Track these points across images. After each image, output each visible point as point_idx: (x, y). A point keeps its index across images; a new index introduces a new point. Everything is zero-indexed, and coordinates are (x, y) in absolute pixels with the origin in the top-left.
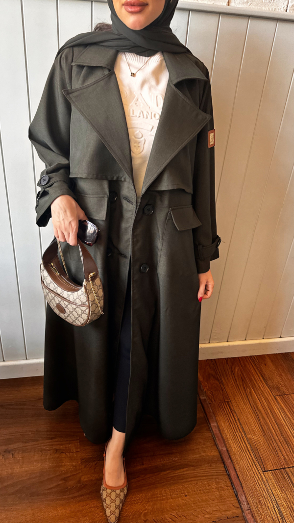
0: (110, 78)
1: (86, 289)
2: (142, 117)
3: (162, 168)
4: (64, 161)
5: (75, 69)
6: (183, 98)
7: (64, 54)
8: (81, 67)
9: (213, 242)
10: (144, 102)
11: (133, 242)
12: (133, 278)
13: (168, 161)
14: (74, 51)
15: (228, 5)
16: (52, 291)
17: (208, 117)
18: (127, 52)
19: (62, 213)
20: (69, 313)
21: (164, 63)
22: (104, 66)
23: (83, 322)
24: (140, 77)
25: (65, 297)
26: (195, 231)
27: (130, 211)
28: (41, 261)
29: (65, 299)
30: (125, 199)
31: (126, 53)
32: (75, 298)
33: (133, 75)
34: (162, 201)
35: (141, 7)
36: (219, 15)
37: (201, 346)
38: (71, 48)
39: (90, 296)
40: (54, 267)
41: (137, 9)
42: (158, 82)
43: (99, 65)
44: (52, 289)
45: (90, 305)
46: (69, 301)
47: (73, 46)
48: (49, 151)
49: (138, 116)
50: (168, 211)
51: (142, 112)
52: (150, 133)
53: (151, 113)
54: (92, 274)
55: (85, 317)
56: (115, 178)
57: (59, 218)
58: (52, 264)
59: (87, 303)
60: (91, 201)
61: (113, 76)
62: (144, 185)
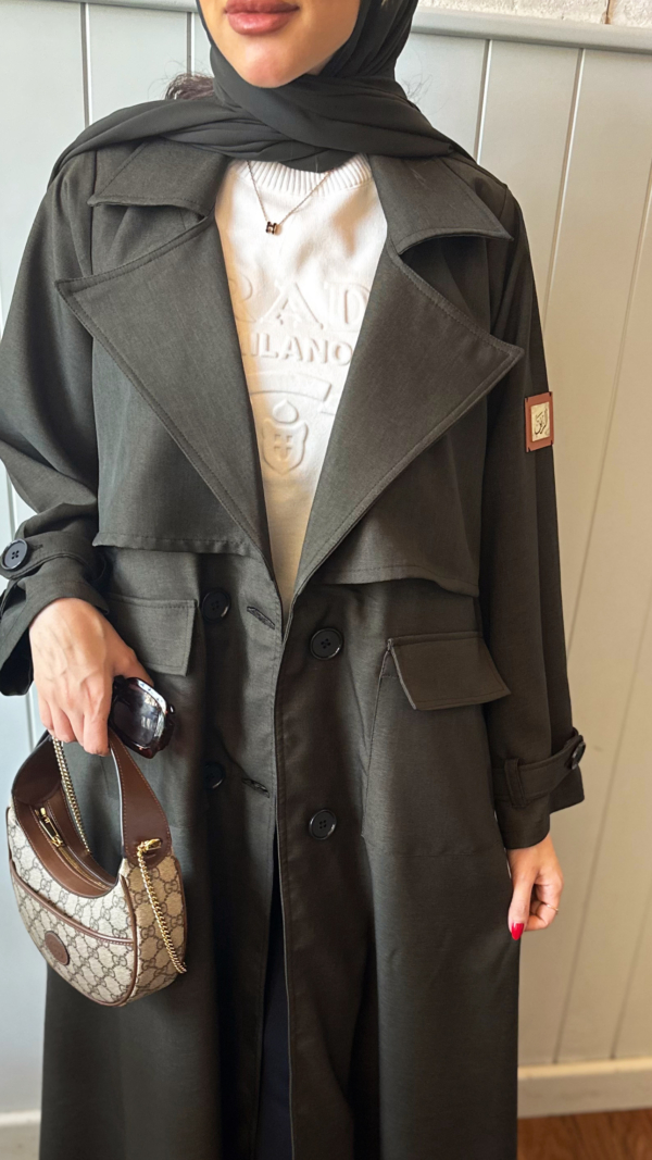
0: (199, 240)
1: (126, 889)
2: (296, 357)
3: (356, 514)
4: (78, 496)
5: (100, 219)
6: (428, 294)
7: (68, 173)
8: (118, 210)
9: (556, 748)
10: (306, 311)
11: (279, 743)
12: (285, 855)
13: (376, 491)
14: (99, 164)
15: (607, 22)
16: (37, 892)
17: (511, 354)
18: (257, 159)
19: (59, 652)
20: (79, 964)
21: (374, 191)
22: (180, 204)
23: (118, 992)
24: (293, 233)
25: (71, 912)
26: (488, 710)
27: (265, 648)
28: (9, 802)
29: (70, 917)
30: (253, 613)
31: (253, 162)
32: (96, 916)
33: (273, 228)
34: (362, 614)
35: (275, 18)
36: (577, 51)
37: (523, 1073)
38: (91, 155)
39: (138, 913)
40: (48, 820)
41: (264, 22)
42: (351, 245)
43: (165, 203)
44: (37, 888)
45: (139, 941)
46: (79, 926)
47: (96, 149)
48: (37, 468)
49: (282, 355)
50: (383, 648)
51: (296, 339)
52: (321, 407)
53: (327, 343)
54: (147, 844)
55: (124, 976)
56: (217, 548)
57: (51, 667)
58: (43, 811)
59: (130, 932)
60: (149, 618)
61: (209, 235)
62: (303, 566)
